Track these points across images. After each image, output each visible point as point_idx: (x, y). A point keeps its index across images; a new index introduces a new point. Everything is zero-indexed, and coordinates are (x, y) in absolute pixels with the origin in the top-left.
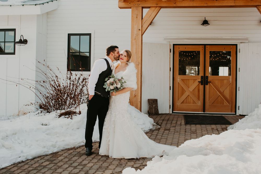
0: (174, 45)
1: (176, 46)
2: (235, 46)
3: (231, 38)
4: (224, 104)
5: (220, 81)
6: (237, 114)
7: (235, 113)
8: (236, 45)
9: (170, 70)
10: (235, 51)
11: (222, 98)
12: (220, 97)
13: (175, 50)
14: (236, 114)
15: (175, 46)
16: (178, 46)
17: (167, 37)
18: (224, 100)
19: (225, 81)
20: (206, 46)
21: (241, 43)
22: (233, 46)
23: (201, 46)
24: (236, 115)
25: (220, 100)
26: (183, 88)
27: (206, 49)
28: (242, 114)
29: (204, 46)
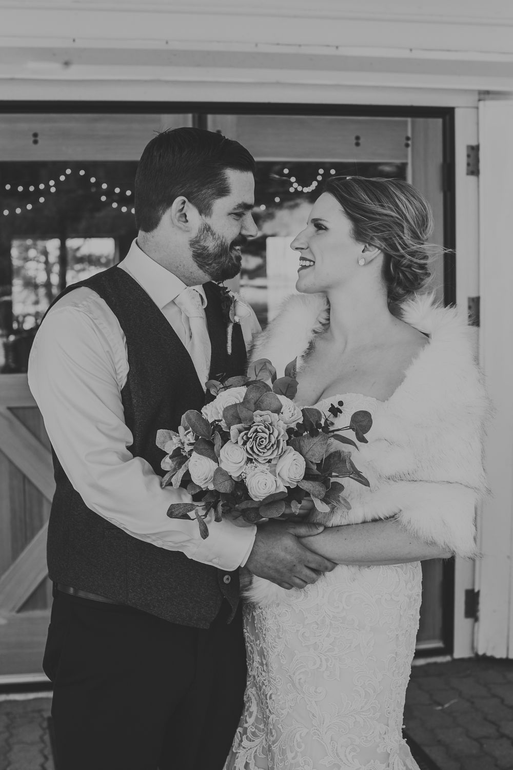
2: (439, 121)
3: (405, 54)
6: (461, 651)
7: (438, 644)
8: (447, 115)
10: (439, 159)
14: (448, 648)
20: (210, 117)
21: (485, 95)
22: (420, 121)
24: (448, 658)
26: (25, 477)
28: (500, 654)
29: (194, 118)
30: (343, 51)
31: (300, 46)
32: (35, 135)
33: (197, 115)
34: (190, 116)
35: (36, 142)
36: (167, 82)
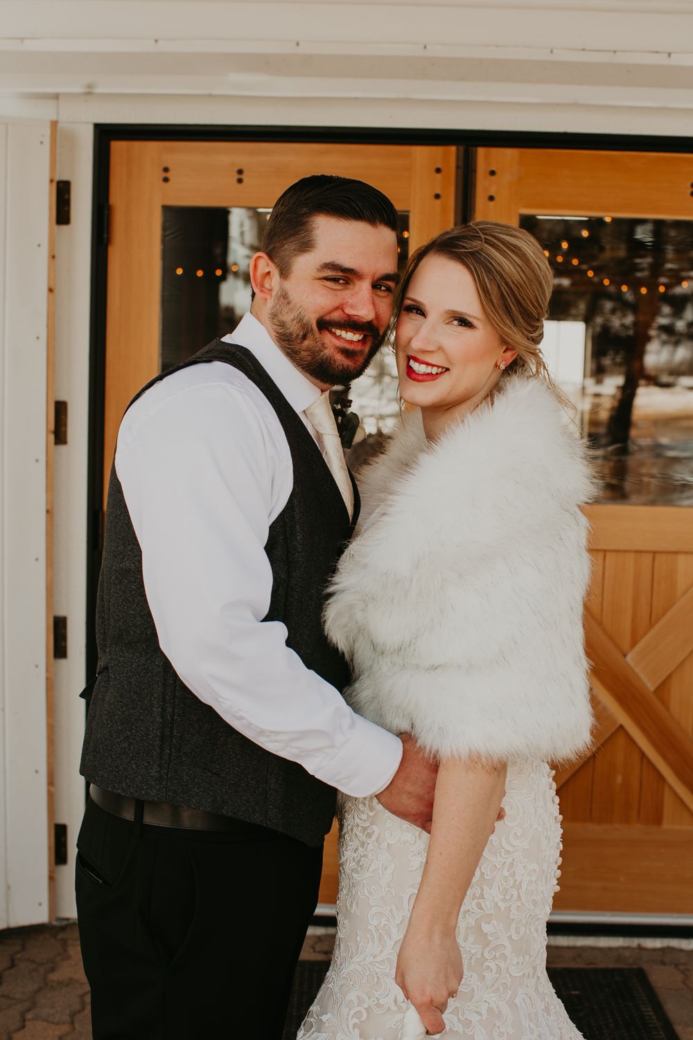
0: (106, 135)
1: (137, 145)
4: (658, 819)
5: (631, 556)
9: (59, 434)
11: (643, 755)
12: (621, 740)
13: (117, 197)
15: (118, 147)
16: (152, 148)
17: (30, 46)
18: (661, 778)
19: (681, 558)
20: (481, 152)
23: (421, 153)
25: (619, 779)
27: (483, 185)
29: (458, 150)
30: (677, 60)
31: (615, 52)
32: (240, 172)
33: (461, 148)
34: (453, 149)
35: (240, 181)
36: (422, 101)
